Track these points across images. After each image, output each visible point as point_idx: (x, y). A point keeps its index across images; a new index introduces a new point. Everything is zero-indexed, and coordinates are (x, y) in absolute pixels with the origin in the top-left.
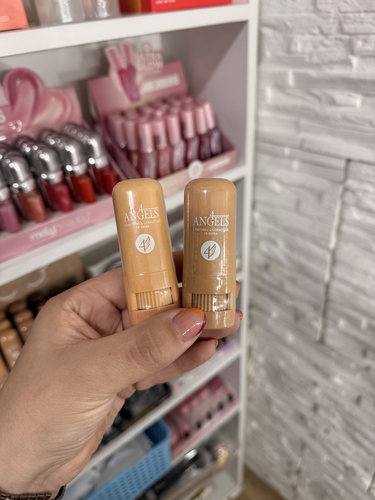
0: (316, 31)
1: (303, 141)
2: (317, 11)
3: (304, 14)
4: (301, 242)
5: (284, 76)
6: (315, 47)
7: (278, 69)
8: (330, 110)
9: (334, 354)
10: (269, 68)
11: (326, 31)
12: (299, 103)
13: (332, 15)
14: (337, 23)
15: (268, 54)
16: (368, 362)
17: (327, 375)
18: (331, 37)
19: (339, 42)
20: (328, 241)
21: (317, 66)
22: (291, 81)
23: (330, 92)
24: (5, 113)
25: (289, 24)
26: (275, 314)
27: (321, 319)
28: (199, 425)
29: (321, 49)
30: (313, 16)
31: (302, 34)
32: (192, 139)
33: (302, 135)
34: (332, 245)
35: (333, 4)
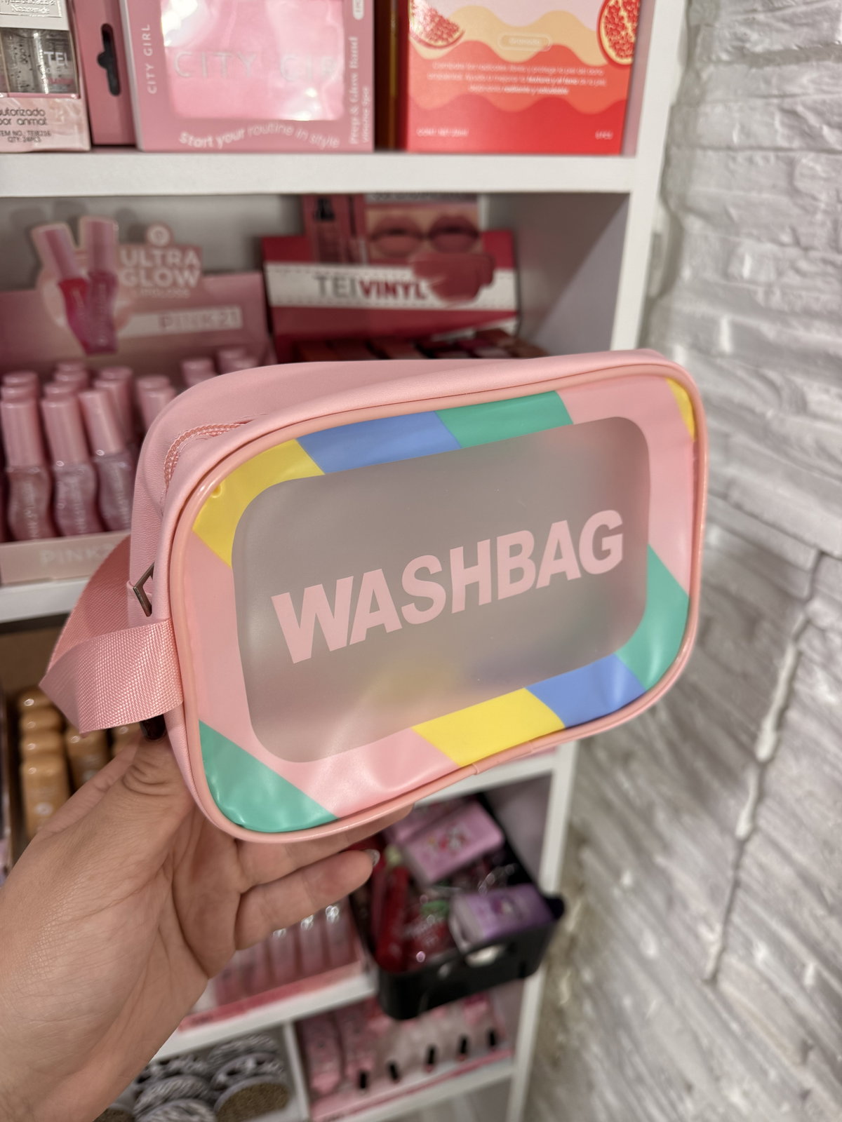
0: (786, 238)
1: (731, 483)
2: (793, 192)
3: (766, 196)
4: (700, 721)
5: (710, 326)
6: (780, 273)
7: (702, 308)
8: (794, 424)
9: (734, 1026)
10: (685, 304)
11: (804, 241)
12: (738, 394)
13: (822, 206)
14: (829, 224)
15: (686, 273)
16: (808, 1080)
17: (716, 1078)
18: (813, 254)
19: (830, 269)
20: (754, 738)
21: (779, 316)
22: (725, 342)
23: (799, 380)
25: (734, 212)
26: (627, 879)
27: (718, 928)
28: (394, 1074)
29: (792, 279)
30: (784, 201)
31: (759, 239)
33: (732, 471)
34: (763, 751)
35: (827, 180)
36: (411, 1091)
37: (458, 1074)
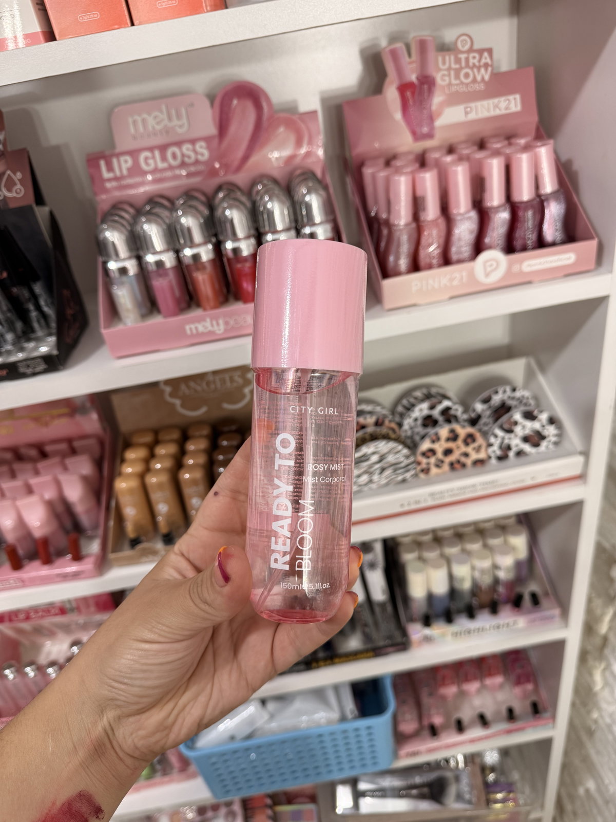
24: (209, 148)
28: (460, 727)
32: (497, 209)
36: (472, 741)
37: (509, 732)
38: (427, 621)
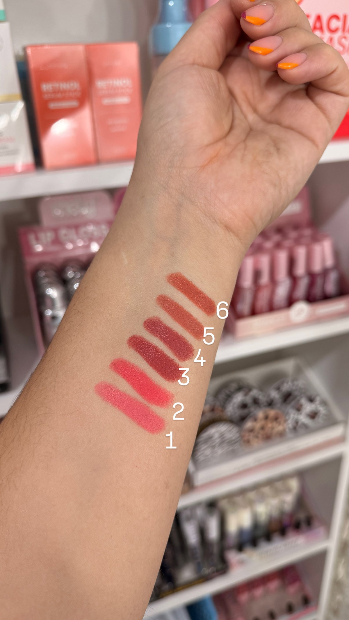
32: (302, 277)
38: (240, 548)
